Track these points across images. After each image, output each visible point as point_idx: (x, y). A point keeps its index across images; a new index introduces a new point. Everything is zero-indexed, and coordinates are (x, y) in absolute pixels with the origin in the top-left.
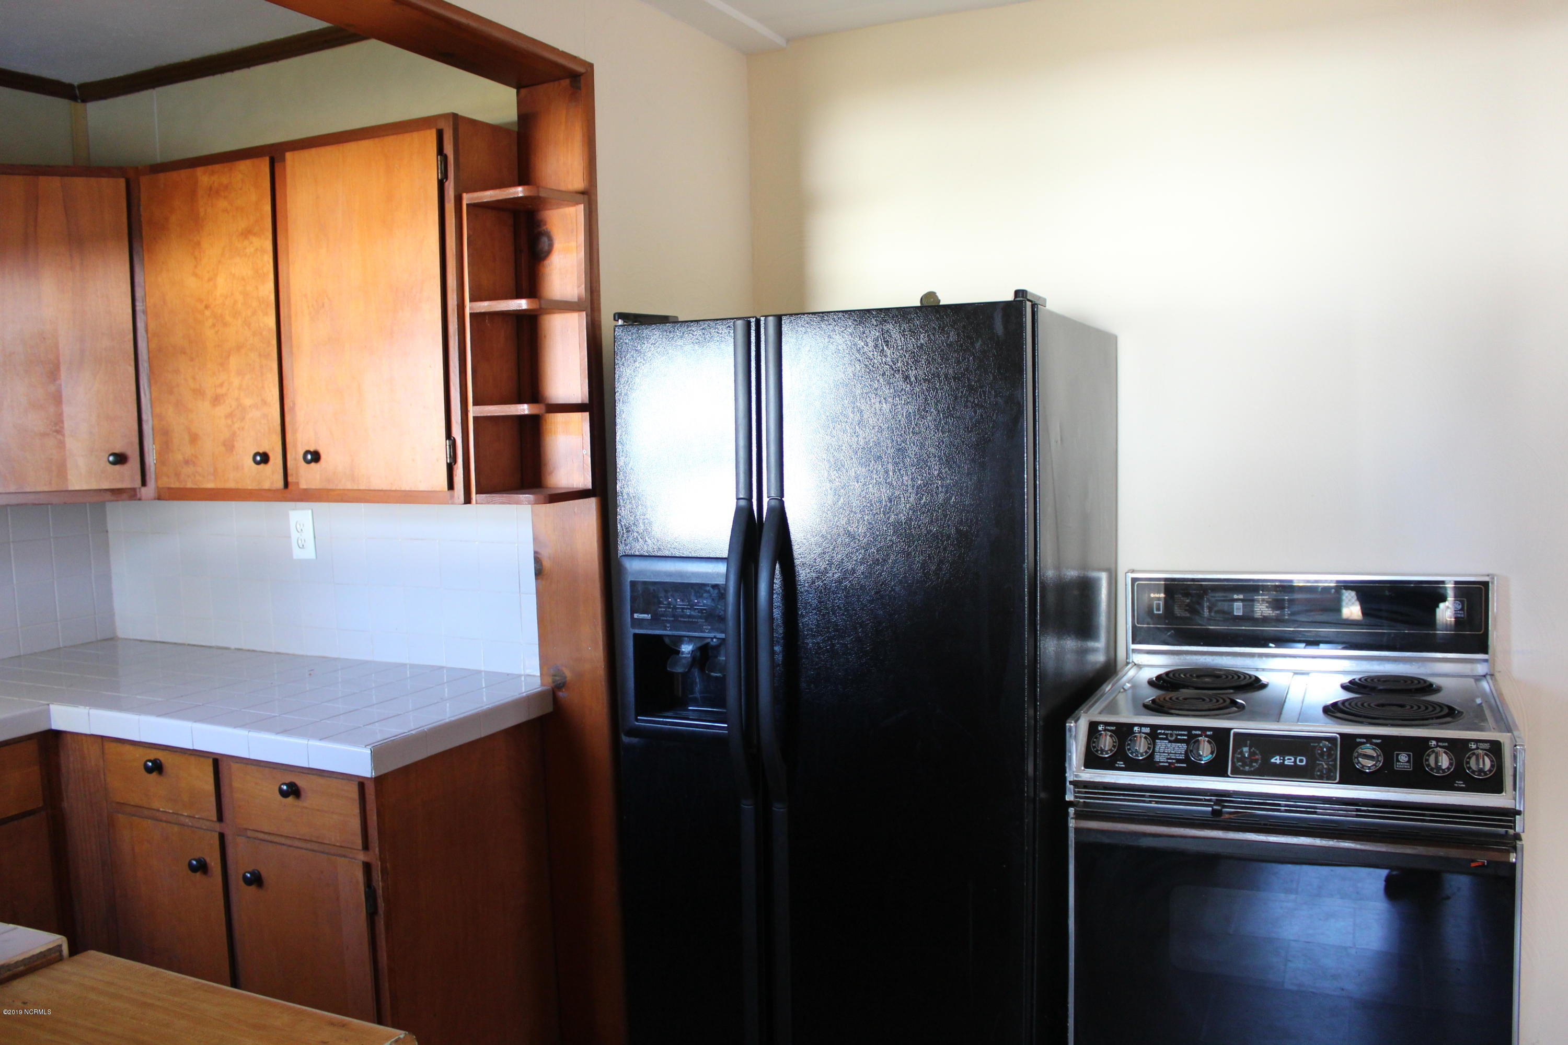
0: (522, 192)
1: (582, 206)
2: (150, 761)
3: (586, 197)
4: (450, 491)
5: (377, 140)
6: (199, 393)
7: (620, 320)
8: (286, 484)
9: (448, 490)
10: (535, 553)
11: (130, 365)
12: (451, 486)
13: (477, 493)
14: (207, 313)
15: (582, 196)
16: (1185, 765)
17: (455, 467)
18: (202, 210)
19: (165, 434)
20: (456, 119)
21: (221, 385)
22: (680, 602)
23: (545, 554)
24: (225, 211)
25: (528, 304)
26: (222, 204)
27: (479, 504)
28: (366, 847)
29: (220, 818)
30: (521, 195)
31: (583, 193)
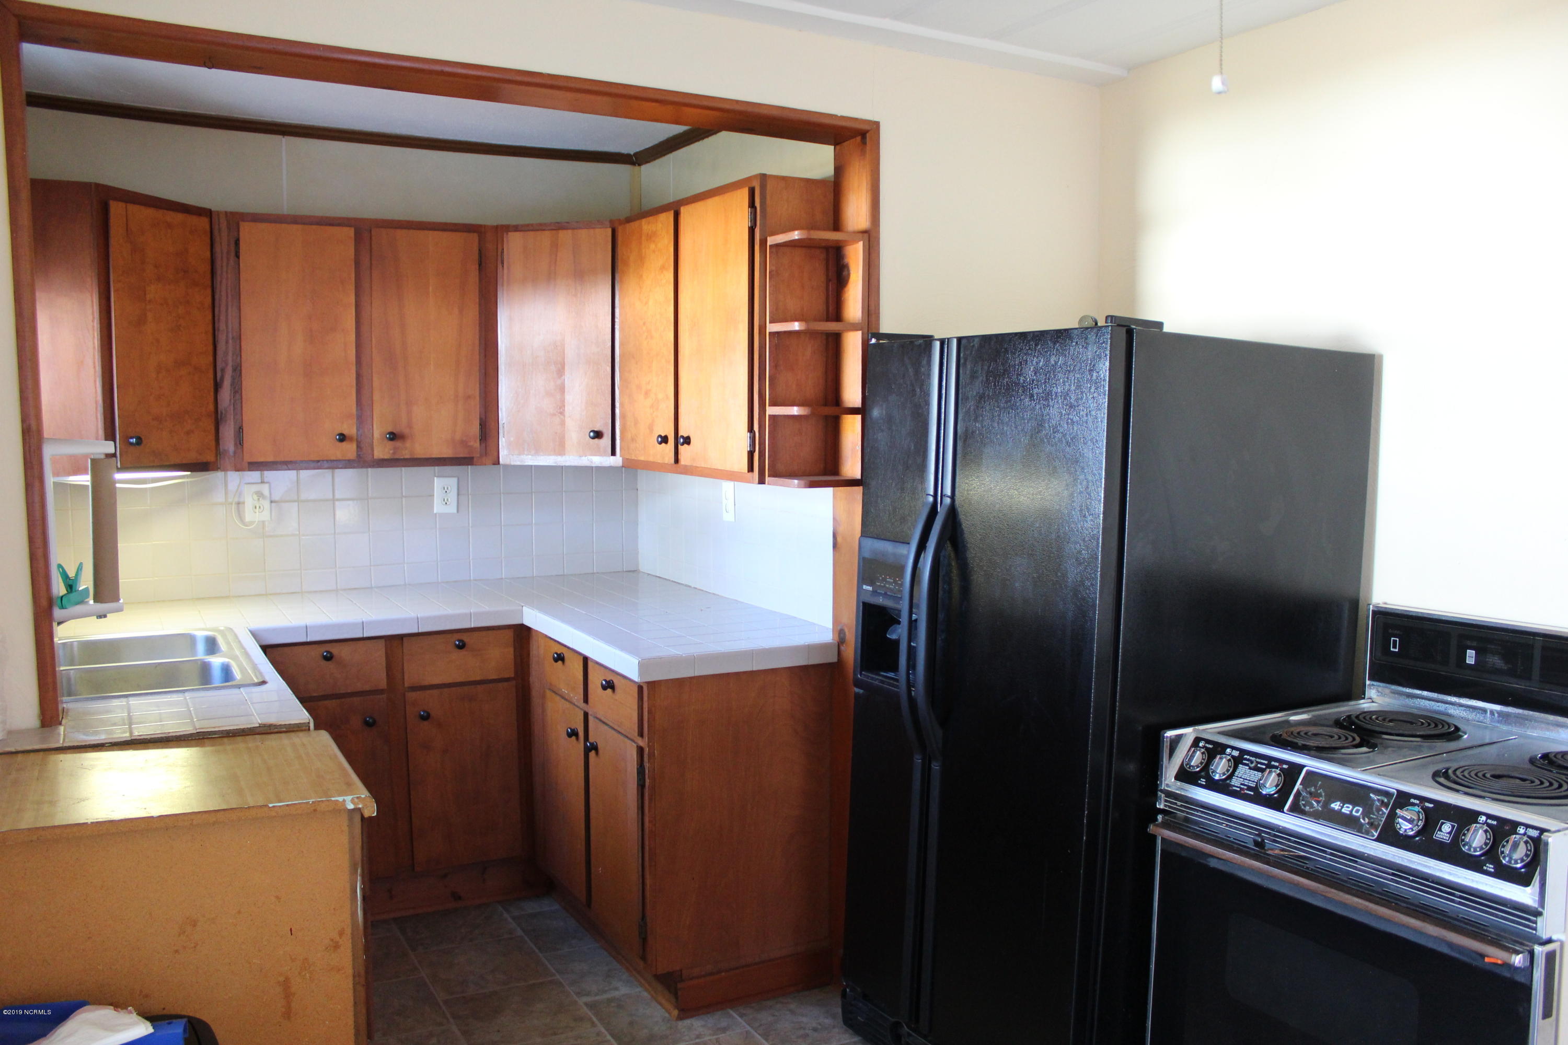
0: (798, 235)
1: (861, 243)
2: (556, 653)
3: (866, 235)
4: (750, 473)
5: (721, 196)
6: (639, 387)
7: (873, 339)
8: (677, 460)
9: (748, 472)
10: (834, 530)
11: (608, 366)
12: (751, 469)
13: (769, 476)
14: (644, 328)
15: (861, 235)
16: (1252, 793)
17: (755, 454)
18: (644, 251)
19: (623, 416)
20: (763, 177)
21: (649, 383)
22: (889, 578)
23: (841, 529)
24: (654, 251)
25: (800, 325)
26: (652, 246)
27: (770, 485)
28: (641, 734)
29: (586, 700)
30: (797, 238)
31: (864, 232)
